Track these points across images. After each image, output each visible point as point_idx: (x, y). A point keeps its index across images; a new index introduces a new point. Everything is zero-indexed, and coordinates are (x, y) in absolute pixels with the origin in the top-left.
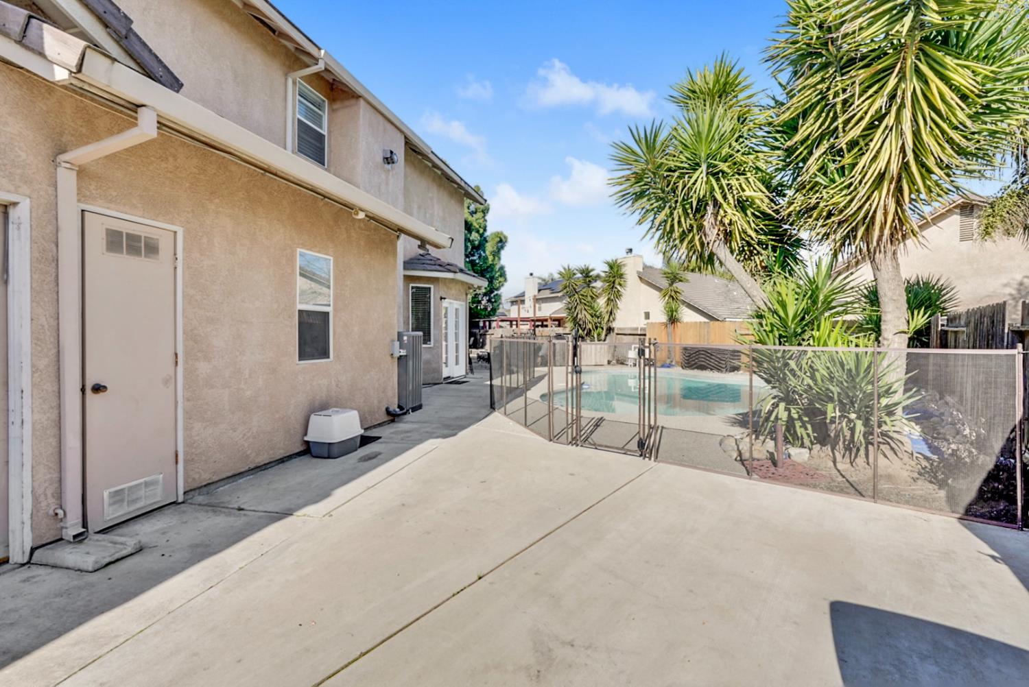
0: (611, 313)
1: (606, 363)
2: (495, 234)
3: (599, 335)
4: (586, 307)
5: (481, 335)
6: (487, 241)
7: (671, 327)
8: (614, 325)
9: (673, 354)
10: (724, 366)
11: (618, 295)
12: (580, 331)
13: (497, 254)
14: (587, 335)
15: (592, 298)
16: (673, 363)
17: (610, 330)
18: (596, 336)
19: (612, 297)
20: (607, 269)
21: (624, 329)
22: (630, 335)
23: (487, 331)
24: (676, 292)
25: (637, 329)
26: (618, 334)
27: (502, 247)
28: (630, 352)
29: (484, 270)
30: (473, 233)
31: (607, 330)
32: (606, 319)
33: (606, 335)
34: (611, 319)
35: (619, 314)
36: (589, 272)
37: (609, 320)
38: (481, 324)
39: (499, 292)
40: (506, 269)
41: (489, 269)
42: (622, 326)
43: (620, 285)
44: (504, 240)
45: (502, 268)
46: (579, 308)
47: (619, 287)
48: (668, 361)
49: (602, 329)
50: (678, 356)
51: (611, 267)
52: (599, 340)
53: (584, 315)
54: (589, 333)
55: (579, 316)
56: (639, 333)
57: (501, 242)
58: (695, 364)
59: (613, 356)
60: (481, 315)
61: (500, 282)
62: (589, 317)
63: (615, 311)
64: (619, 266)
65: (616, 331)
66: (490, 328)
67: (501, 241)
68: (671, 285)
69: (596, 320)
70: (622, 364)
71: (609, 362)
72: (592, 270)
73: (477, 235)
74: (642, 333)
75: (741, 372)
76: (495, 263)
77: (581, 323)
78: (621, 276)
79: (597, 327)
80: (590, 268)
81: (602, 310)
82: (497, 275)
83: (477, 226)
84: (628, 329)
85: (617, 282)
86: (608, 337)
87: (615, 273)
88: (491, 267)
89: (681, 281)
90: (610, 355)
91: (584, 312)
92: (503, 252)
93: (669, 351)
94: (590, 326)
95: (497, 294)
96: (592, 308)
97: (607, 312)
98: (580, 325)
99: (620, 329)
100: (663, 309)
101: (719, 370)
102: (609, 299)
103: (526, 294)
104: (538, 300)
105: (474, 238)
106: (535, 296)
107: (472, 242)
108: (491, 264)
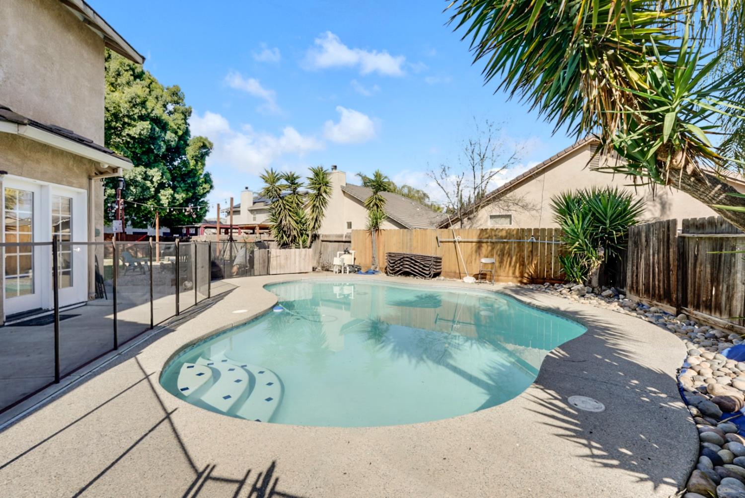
0: (316, 220)
1: (311, 269)
2: (197, 138)
3: (304, 241)
4: (290, 213)
6: (188, 145)
7: (375, 235)
8: (320, 232)
9: (377, 260)
10: (428, 273)
11: (324, 202)
12: (285, 238)
13: (201, 158)
14: (292, 242)
15: (298, 204)
16: (377, 269)
17: (315, 237)
18: (301, 243)
19: (318, 204)
20: (312, 175)
21: (329, 236)
22: (335, 242)
24: (380, 200)
25: (341, 236)
26: (323, 241)
27: (207, 154)
28: (335, 258)
29: (185, 174)
30: (168, 132)
31: (312, 236)
32: (311, 227)
33: (312, 242)
34: (316, 225)
35: (324, 222)
36: (295, 179)
37: (314, 227)
39: (205, 199)
40: (211, 177)
41: (191, 174)
42: (327, 233)
43: (325, 192)
44: (208, 145)
45: (207, 175)
46: (282, 214)
47: (324, 195)
48: (372, 268)
49: (308, 236)
50: (382, 262)
51: (317, 174)
52: (304, 247)
53: (289, 222)
54: (294, 240)
55: (284, 222)
56: (344, 239)
57: (205, 148)
58: (400, 270)
59: (319, 263)
60: (184, 221)
61: (204, 189)
62: (293, 223)
63: (320, 218)
64: (325, 174)
65: (321, 238)
67: (204, 146)
68: (375, 193)
69: (300, 226)
70: (328, 270)
71: (314, 269)
72: (298, 177)
73: (173, 135)
74: (347, 239)
75: (442, 278)
76: (197, 168)
77: (285, 229)
78: (326, 184)
79: (302, 235)
80: (295, 176)
81: (307, 217)
82: (200, 181)
83: (175, 127)
84: (333, 236)
85: (322, 189)
86: (313, 244)
87: (320, 180)
88: (192, 173)
89: (385, 190)
90: (315, 262)
91: (288, 218)
92: (207, 159)
93: (373, 257)
94: (295, 233)
95: (203, 202)
96: (297, 214)
97: (312, 219)
98: (285, 232)
99: (326, 236)
100: (367, 216)
101: (423, 275)
102: (314, 206)
103: (241, 206)
104: (252, 211)
105: (170, 138)
106: (251, 207)
107: (167, 142)
108: (192, 169)
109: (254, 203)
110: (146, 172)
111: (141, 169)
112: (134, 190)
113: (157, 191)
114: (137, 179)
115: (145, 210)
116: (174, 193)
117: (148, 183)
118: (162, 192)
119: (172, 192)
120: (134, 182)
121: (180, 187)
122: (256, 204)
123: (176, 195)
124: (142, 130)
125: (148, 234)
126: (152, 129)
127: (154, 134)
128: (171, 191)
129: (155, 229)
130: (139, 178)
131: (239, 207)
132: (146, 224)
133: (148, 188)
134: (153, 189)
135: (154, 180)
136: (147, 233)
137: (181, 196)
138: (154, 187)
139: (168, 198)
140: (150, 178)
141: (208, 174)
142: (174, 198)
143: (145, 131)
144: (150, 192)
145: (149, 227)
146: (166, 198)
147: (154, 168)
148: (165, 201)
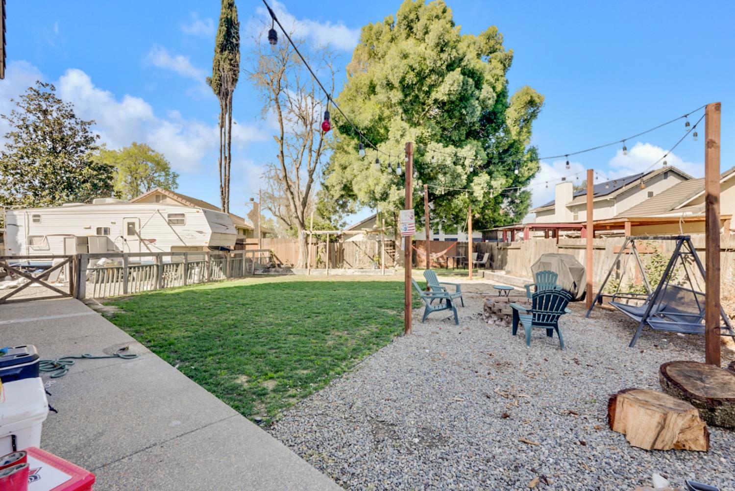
5: (500, 249)
6: (507, 106)
23: (508, 245)
27: (533, 115)
30: (484, 87)
38: (500, 235)
39: (528, 188)
40: (538, 151)
44: (536, 100)
45: (533, 151)
57: (533, 106)
61: (529, 170)
66: (513, 240)
67: (531, 103)
73: (491, 91)
76: (522, 138)
83: (493, 80)
92: (534, 123)
95: (524, 192)
103: (556, 202)
104: (571, 208)
105: (487, 95)
106: (570, 203)
107: (483, 102)
108: (515, 141)
109: (575, 197)
110: (456, 153)
111: (451, 149)
112: (443, 179)
113: (470, 180)
114: (447, 163)
115: (456, 207)
116: (491, 180)
117: (459, 169)
118: (476, 179)
119: (489, 177)
120: (443, 168)
121: (497, 171)
122: (577, 198)
123: (493, 183)
124: (452, 85)
125: (458, 241)
126: (465, 83)
127: (466, 90)
128: (487, 177)
129: (467, 233)
130: (449, 162)
131: (554, 204)
132: (456, 229)
133: (459, 176)
134: (464, 177)
135: (467, 163)
136: (456, 239)
137: (499, 183)
138: (466, 173)
139: (483, 188)
140: (462, 161)
141: (534, 148)
142: (491, 187)
143: (456, 84)
144: (461, 181)
145: (459, 232)
146: (480, 188)
147: (466, 145)
148: (478, 192)
